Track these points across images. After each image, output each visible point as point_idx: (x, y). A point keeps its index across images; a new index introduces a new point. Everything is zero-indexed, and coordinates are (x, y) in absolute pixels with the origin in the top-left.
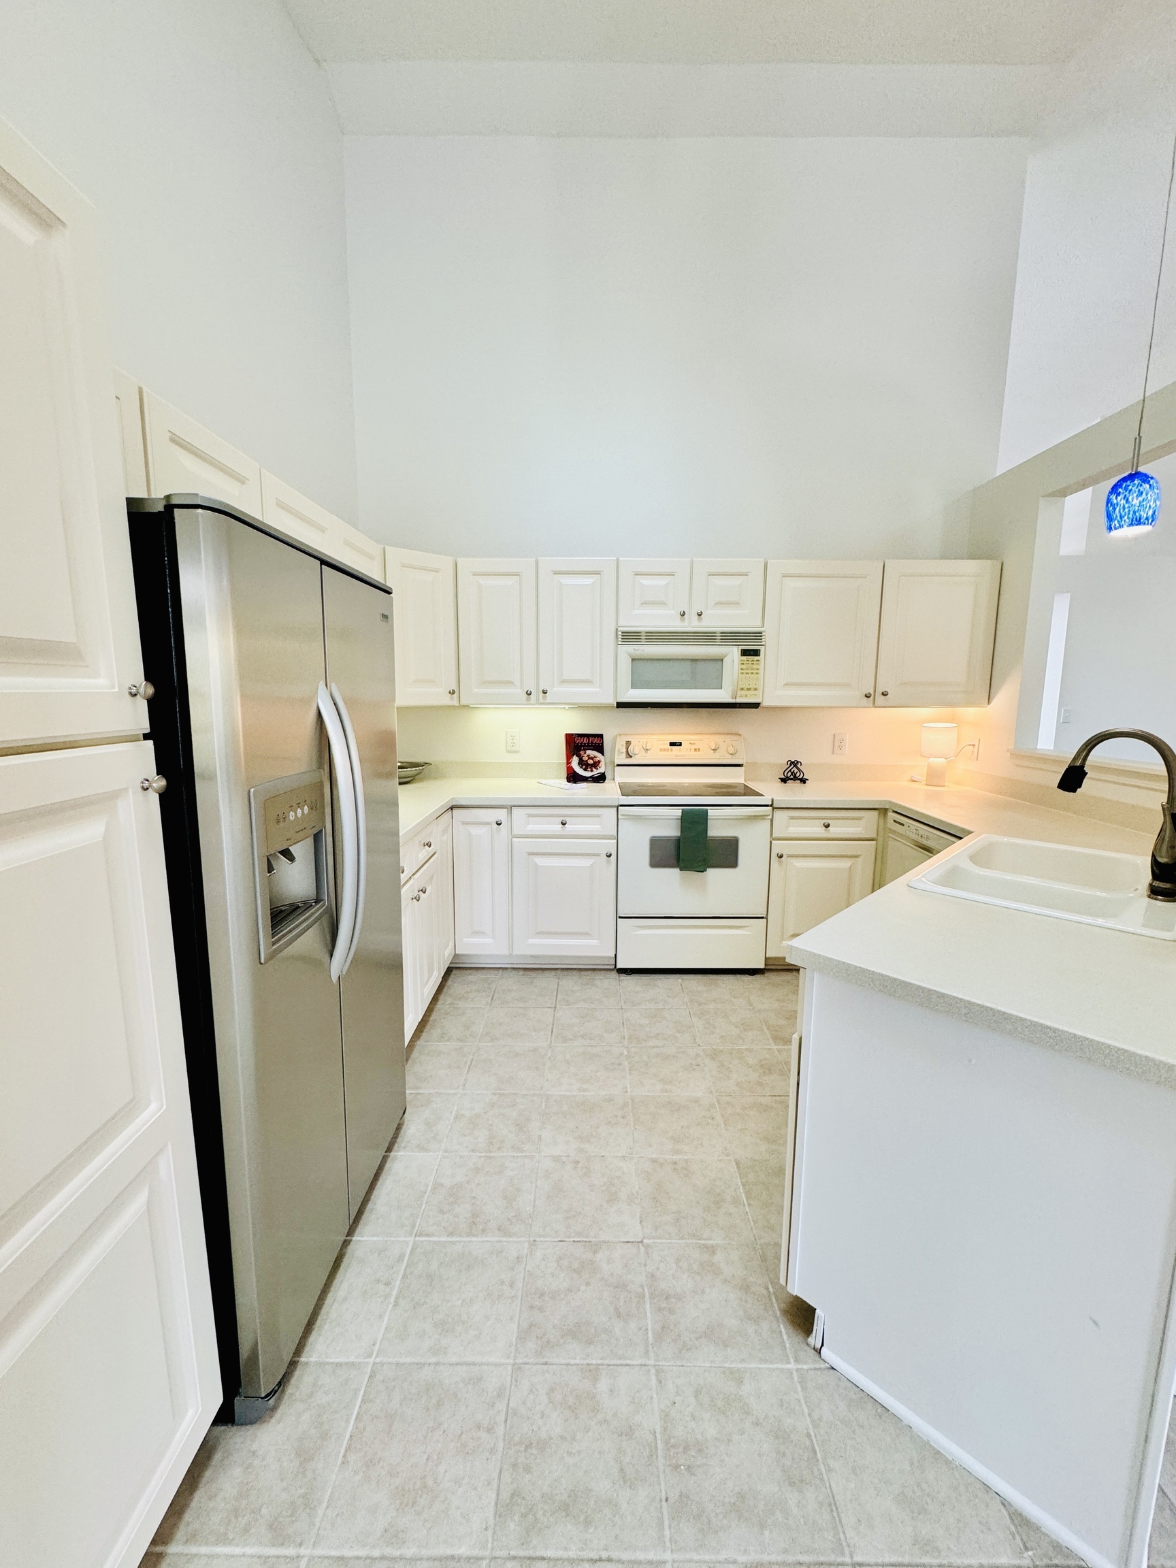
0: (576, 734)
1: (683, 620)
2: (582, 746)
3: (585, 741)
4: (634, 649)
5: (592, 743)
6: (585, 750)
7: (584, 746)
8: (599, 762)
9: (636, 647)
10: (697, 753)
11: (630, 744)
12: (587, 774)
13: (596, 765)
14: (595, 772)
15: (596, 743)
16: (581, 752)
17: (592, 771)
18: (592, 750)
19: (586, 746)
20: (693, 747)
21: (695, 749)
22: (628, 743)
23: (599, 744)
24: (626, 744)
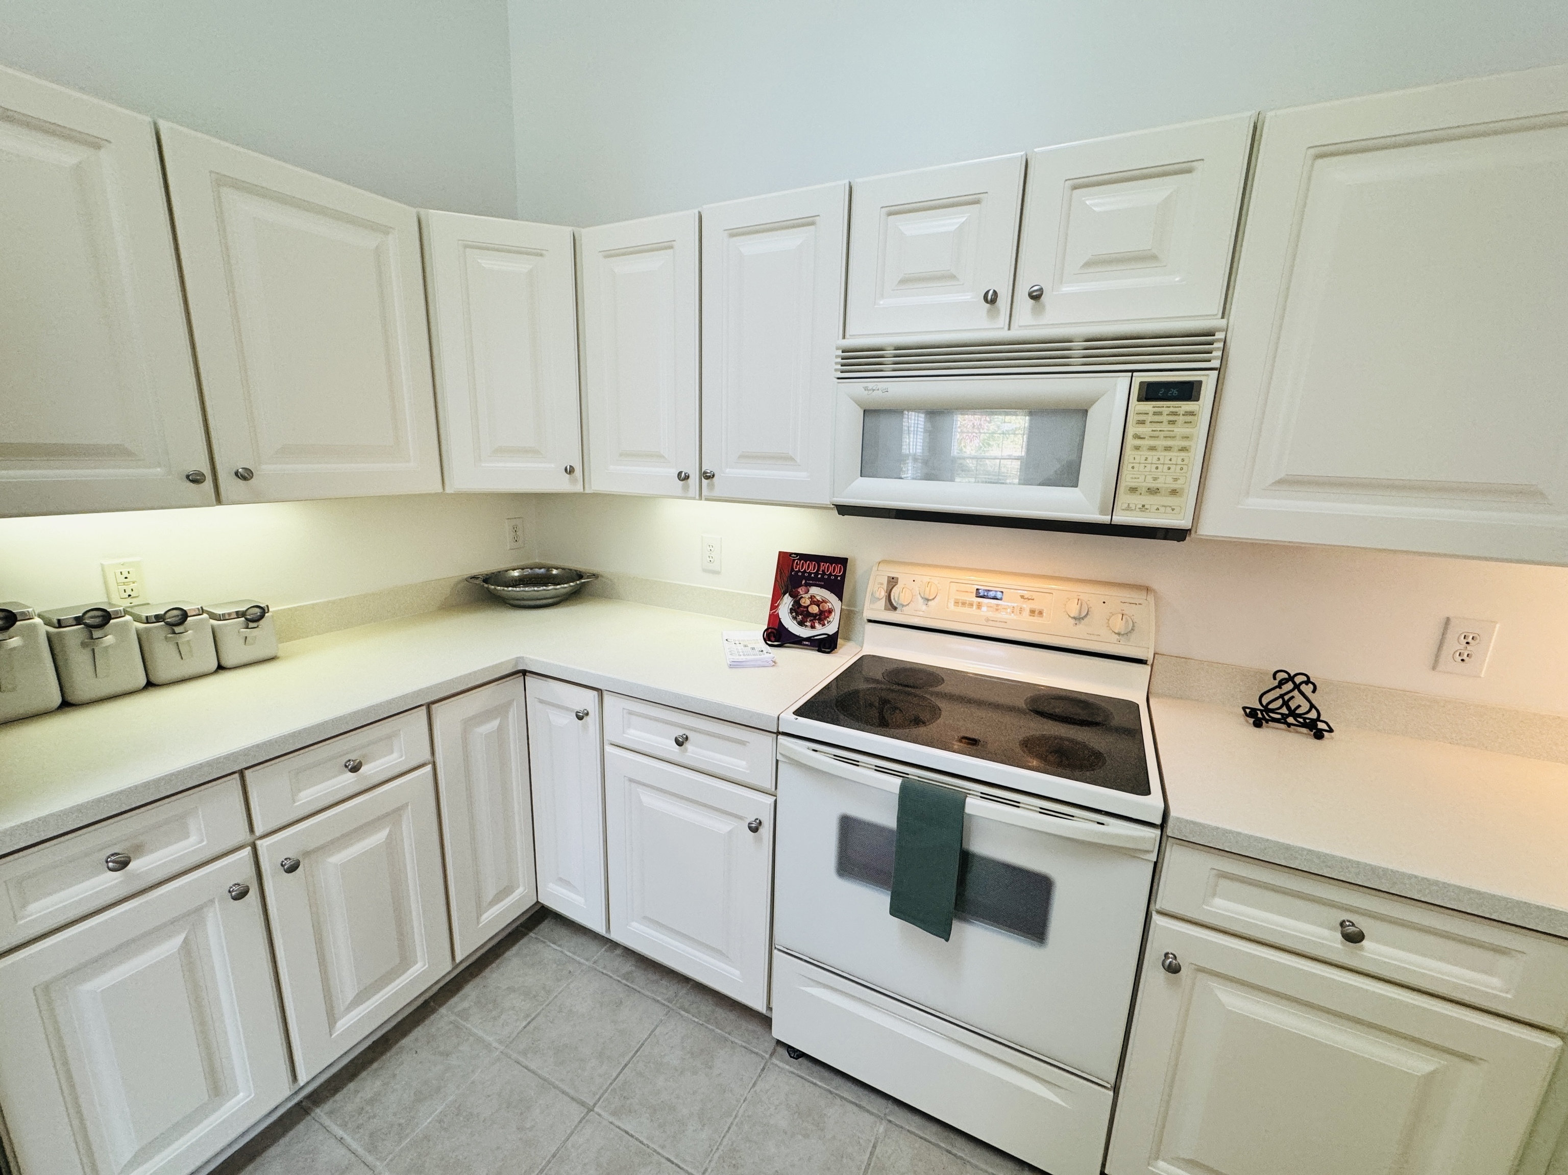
0: (797, 554)
1: (993, 314)
2: (803, 577)
3: (811, 568)
4: (866, 389)
5: (824, 573)
6: (808, 585)
7: (809, 578)
8: (830, 611)
9: (871, 384)
10: (1036, 619)
11: (897, 583)
12: (804, 632)
13: (823, 616)
14: (820, 631)
15: (830, 574)
16: (799, 590)
17: (813, 627)
18: (821, 587)
19: (812, 579)
20: (1027, 606)
21: (1032, 612)
22: (893, 582)
23: (836, 576)
24: (889, 582)
